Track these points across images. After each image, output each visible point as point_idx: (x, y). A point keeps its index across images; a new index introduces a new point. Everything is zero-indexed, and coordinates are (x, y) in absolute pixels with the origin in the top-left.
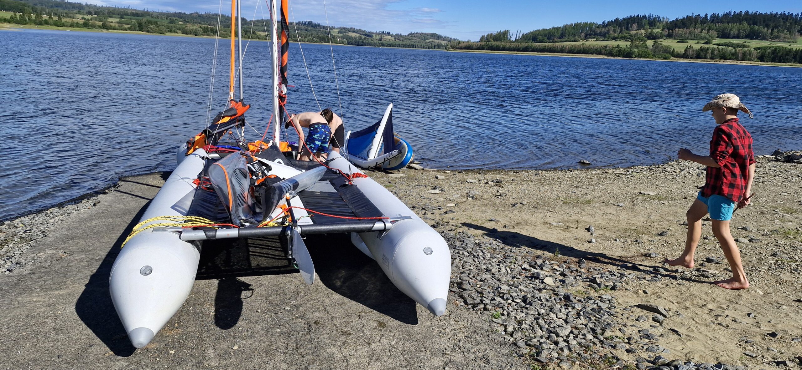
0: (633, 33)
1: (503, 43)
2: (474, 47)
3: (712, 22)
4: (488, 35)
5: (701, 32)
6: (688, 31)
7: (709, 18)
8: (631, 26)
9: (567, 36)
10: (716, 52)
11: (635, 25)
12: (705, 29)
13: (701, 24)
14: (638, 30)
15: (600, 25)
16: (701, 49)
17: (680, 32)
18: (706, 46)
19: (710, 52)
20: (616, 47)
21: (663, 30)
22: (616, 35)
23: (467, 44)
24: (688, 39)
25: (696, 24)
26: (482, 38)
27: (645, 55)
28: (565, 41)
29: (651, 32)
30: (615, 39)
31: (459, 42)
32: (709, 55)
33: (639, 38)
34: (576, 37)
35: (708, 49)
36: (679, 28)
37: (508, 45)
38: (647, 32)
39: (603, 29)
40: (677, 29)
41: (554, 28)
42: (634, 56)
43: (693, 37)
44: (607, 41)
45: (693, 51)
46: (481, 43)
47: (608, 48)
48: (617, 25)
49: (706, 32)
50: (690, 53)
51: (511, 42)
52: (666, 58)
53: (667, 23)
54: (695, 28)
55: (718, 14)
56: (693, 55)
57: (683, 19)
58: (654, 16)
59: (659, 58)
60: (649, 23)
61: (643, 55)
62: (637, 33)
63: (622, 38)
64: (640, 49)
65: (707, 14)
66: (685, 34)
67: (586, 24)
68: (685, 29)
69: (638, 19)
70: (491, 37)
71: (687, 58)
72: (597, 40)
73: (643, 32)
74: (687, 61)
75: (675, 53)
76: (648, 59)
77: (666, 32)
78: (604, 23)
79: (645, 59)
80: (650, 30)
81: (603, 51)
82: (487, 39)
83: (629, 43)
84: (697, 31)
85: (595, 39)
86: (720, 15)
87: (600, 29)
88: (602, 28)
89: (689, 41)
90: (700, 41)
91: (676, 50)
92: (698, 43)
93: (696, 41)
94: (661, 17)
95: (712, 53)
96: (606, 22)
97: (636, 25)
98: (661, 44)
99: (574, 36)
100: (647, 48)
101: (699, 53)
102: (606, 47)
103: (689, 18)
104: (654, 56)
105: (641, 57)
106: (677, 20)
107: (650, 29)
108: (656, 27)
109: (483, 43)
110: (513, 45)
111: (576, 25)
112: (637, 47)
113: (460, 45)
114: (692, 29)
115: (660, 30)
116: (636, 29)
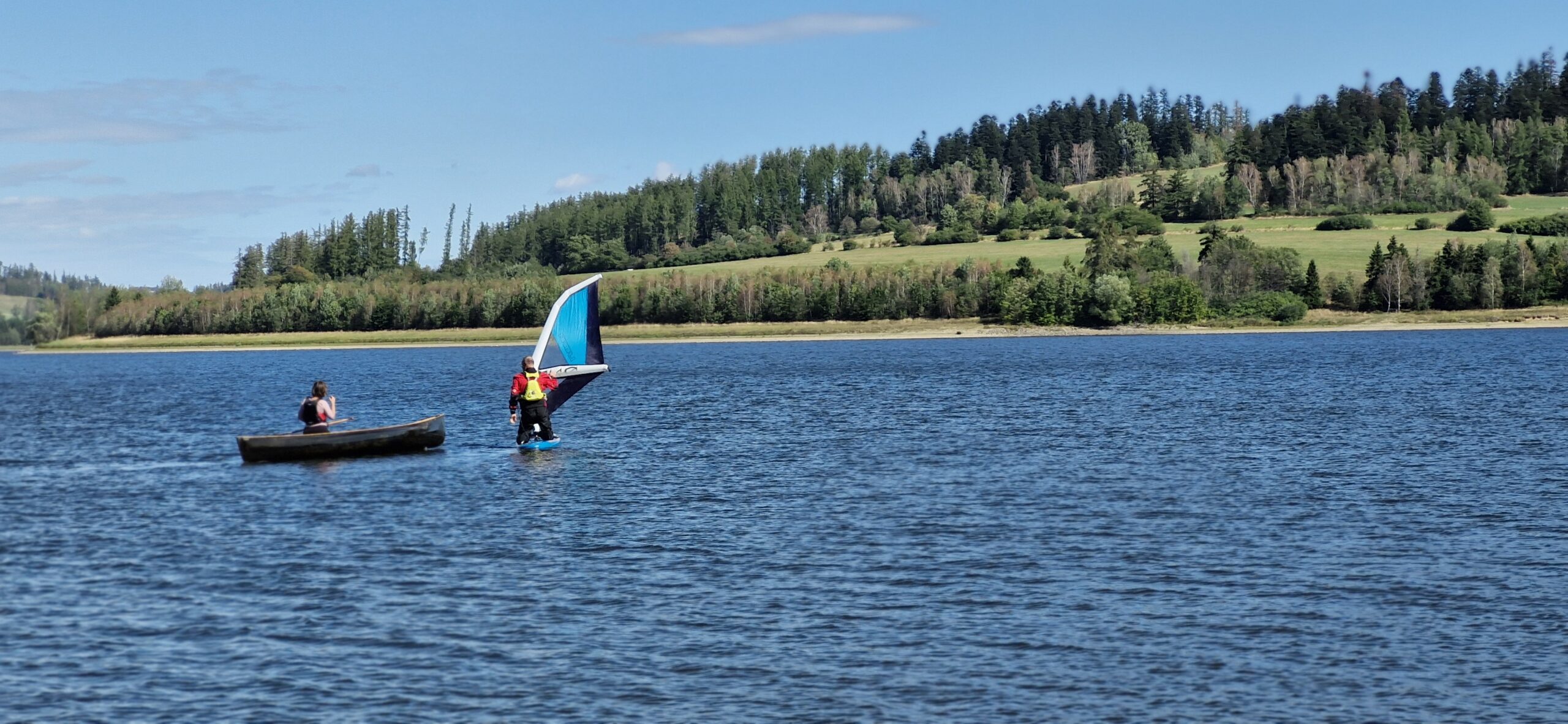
0: (1081, 191)
1: (379, 286)
2: (207, 321)
3: (1468, 116)
4: (282, 246)
5: (1426, 170)
6: (1358, 165)
7: (1448, 94)
8: (1066, 158)
9: (732, 225)
10: (1527, 270)
11: (1085, 153)
12: (1442, 154)
13: (1417, 126)
14: (1100, 174)
15: (902, 157)
16: (1450, 259)
17: (1320, 176)
18: (1472, 240)
19: (1493, 268)
20: (1015, 274)
21: (1231, 171)
22: (997, 208)
23: (164, 301)
24: (1366, 206)
25: (1390, 128)
26: (247, 265)
27: (1174, 306)
28: (730, 257)
29: (1176, 185)
30: (999, 229)
31: (113, 298)
32: (1493, 284)
33: (1119, 217)
34: (784, 232)
35: (1482, 255)
36: (1312, 156)
37: (407, 296)
38: (1152, 182)
39: (923, 183)
40: (1303, 163)
41: (655, 189)
42: (1115, 314)
43: (1390, 200)
44: (955, 240)
45: (1411, 269)
46: (246, 293)
47: (972, 281)
48: (990, 154)
49: (1452, 167)
50: (1398, 280)
51: (423, 277)
52: (1282, 317)
53: (1246, 133)
54: (1391, 150)
55: (1492, 75)
56: (1414, 289)
57: (1321, 110)
58: (1172, 99)
59: (1246, 318)
60: (1154, 138)
61: (1163, 305)
62: (1106, 193)
63: (1033, 222)
64: (1141, 275)
65: (1435, 77)
66: (1349, 184)
67: (825, 156)
68: (1342, 159)
69: (1095, 116)
70: (299, 257)
71: (1382, 307)
72: (901, 242)
73: (1133, 183)
74: (1388, 323)
75: (1323, 286)
76: (1192, 329)
77: (1250, 177)
78: (919, 147)
79: (1175, 329)
80: (1165, 176)
81: (949, 297)
82: (277, 267)
83: (1077, 248)
84: (1406, 166)
85: (890, 236)
86: (1502, 78)
87: (907, 179)
88: (917, 172)
89: (1376, 220)
90: (1432, 218)
91: (1322, 272)
92: (1421, 226)
93: (1411, 219)
94: (1208, 103)
95: (1508, 273)
96: (932, 142)
97: (1089, 148)
98: (1241, 243)
99: (771, 227)
100: (1173, 266)
101: (1445, 281)
102: (960, 274)
103: (1352, 101)
104: (1220, 307)
105: (1154, 319)
106: (1294, 113)
107: (1164, 165)
108: (1194, 156)
109: (261, 293)
110: (436, 298)
111: (772, 163)
112: (1125, 265)
113: (117, 311)
114: (1374, 155)
115: (1216, 171)
116: (1091, 170)
